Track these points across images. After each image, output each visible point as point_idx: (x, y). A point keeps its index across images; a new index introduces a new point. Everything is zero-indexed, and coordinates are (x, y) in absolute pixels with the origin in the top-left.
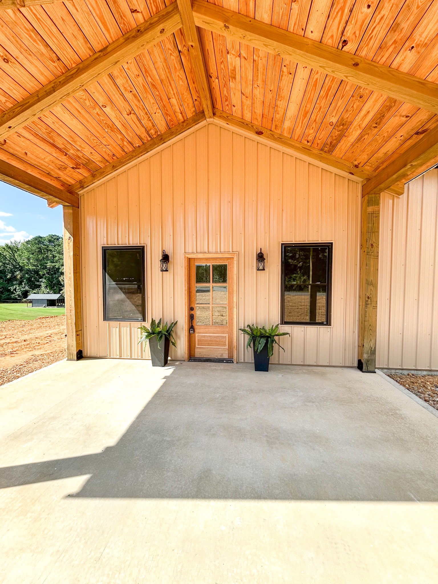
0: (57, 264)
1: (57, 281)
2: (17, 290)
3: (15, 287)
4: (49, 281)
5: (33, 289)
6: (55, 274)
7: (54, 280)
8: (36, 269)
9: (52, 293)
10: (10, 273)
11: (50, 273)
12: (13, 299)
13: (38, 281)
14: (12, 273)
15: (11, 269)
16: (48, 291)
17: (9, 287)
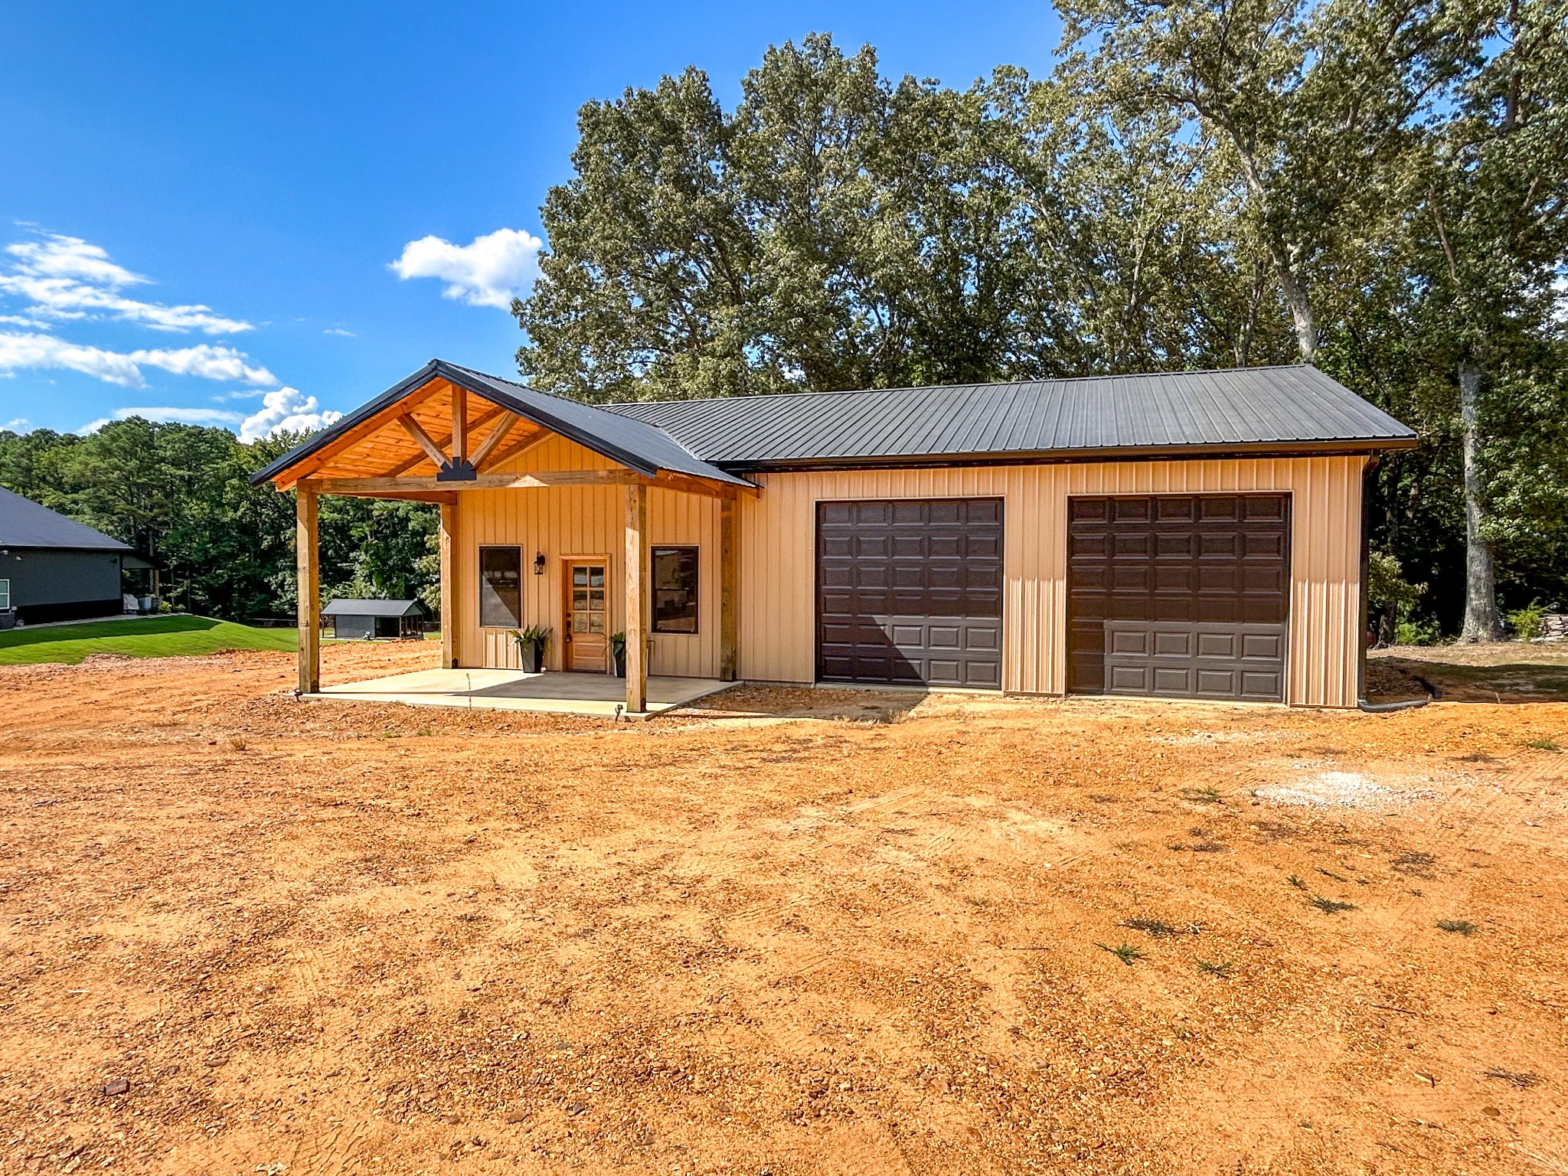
0: (401, 504)
1: (400, 560)
2: (286, 587)
3: (280, 578)
4: (378, 557)
5: (332, 586)
6: (395, 535)
7: (391, 557)
8: (342, 519)
9: (385, 598)
10: (269, 535)
11: (381, 532)
12: (276, 615)
13: (346, 559)
14: (274, 534)
15: (272, 520)
16: (373, 589)
17: (266, 575)
